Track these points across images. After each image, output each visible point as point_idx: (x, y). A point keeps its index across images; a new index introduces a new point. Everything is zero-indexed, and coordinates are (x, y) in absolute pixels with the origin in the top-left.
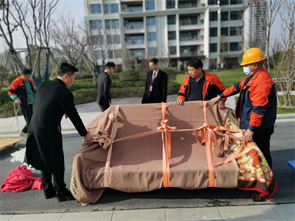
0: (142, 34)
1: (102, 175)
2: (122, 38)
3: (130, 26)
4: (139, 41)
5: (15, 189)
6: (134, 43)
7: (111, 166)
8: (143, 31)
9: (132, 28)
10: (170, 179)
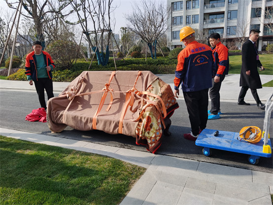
0: (223, 13)
1: (62, 115)
2: (201, 18)
3: (211, 5)
4: (219, 20)
5: (30, 119)
6: (213, 22)
7: (68, 110)
8: (224, 9)
9: (213, 7)
10: (97, 124)
